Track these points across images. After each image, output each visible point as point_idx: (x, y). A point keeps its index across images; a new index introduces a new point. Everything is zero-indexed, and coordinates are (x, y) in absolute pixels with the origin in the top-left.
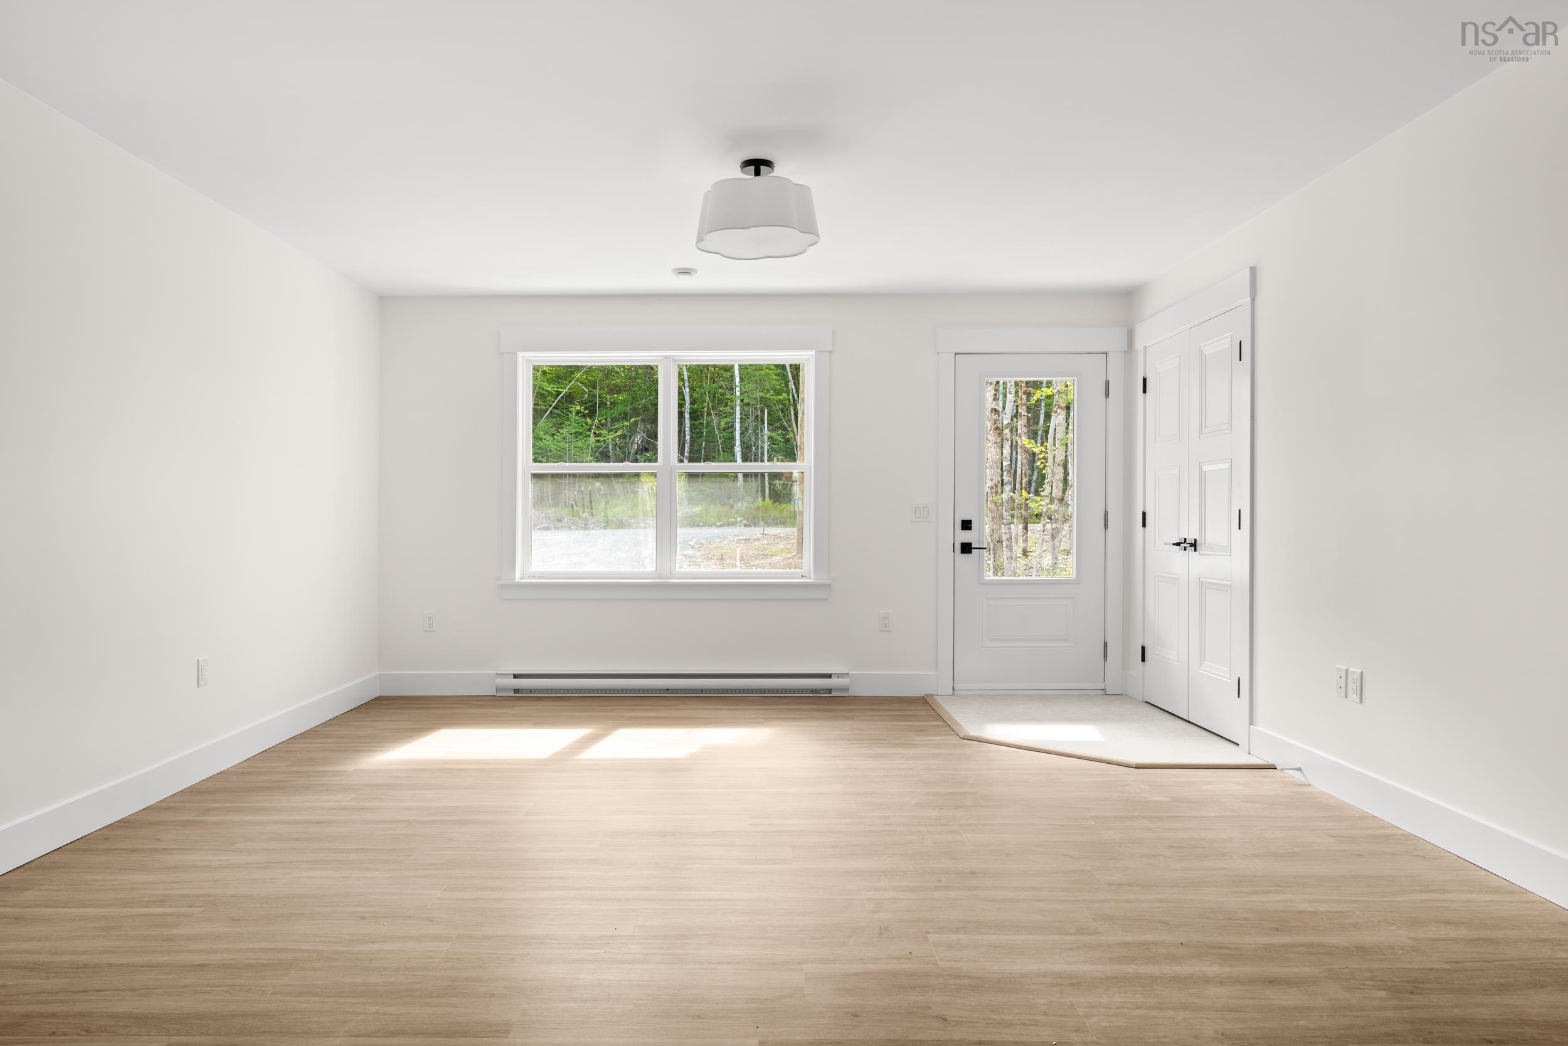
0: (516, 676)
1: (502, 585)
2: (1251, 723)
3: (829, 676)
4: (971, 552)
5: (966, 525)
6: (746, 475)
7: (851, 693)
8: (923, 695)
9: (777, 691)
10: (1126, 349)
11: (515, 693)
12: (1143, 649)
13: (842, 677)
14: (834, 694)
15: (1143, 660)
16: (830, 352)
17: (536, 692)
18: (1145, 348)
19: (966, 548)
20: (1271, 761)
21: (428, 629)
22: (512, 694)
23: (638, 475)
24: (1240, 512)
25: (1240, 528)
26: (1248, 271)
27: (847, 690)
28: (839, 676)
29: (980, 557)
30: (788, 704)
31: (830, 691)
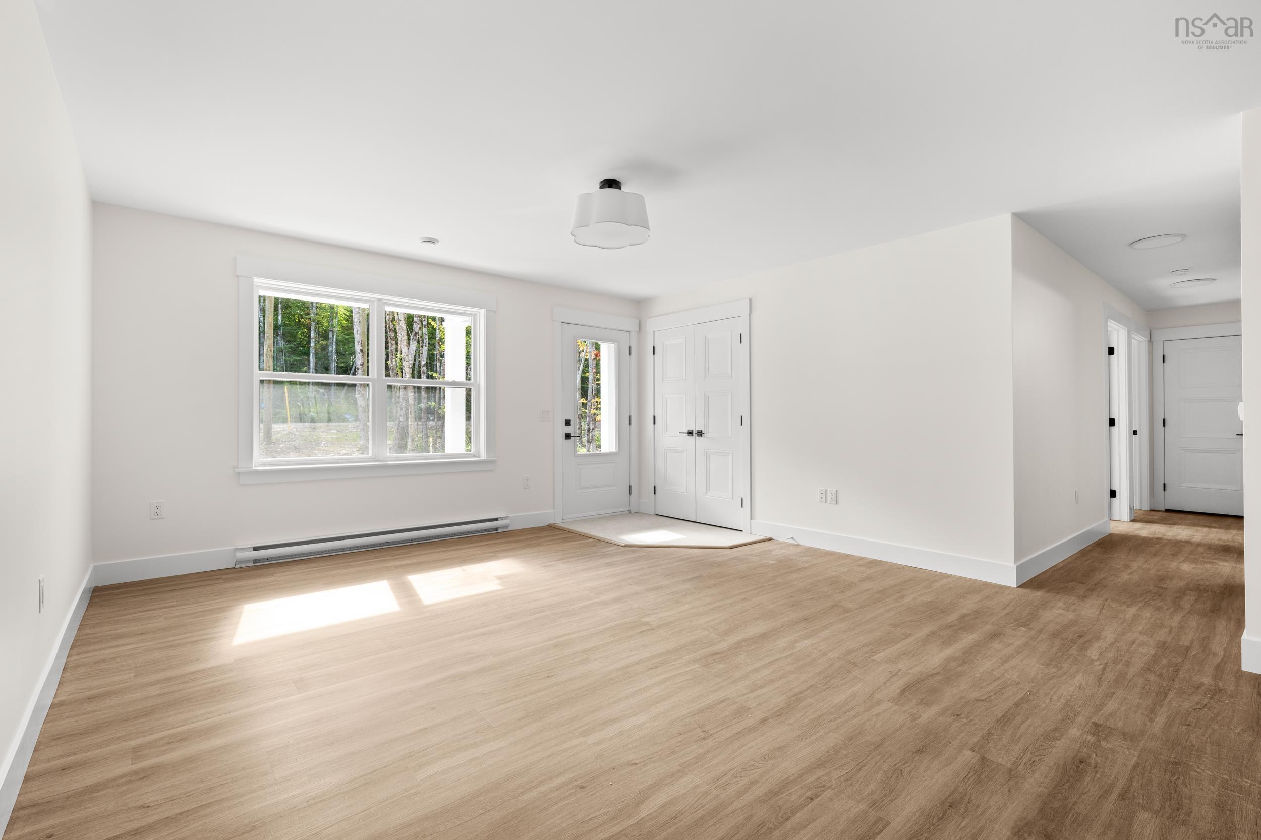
0: (255, 549)
1: (239, 473)
2: (751, 519)
3: (496, 520)
4: (570, 439)
5: (568, 423)
6: (427, 388)
7: (510, 529)
8: (547, 524)
9: (461, 534)
10: (638, 331)
11: (254, 563)
12: (655, 487)
13: (505, 519)
14: (500, 531)
15: (655, 493)
16: (495, 312)
17: (273, 559)
18: (654, 331)
19: (568, 436)
20: (769, 536)
21: (156, 517)
22: (251, 564)
23: (354, 385)
24: (741, 417)
25: (742, 425)
26: (748, 301)
27: (507, 527)
28: (503, 519)
29: (575, 442)
30: (489, 540)
31: (497, 529)
